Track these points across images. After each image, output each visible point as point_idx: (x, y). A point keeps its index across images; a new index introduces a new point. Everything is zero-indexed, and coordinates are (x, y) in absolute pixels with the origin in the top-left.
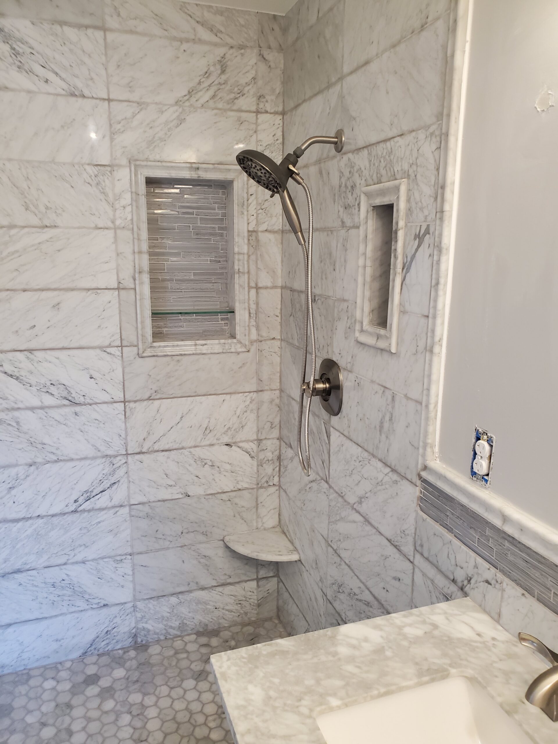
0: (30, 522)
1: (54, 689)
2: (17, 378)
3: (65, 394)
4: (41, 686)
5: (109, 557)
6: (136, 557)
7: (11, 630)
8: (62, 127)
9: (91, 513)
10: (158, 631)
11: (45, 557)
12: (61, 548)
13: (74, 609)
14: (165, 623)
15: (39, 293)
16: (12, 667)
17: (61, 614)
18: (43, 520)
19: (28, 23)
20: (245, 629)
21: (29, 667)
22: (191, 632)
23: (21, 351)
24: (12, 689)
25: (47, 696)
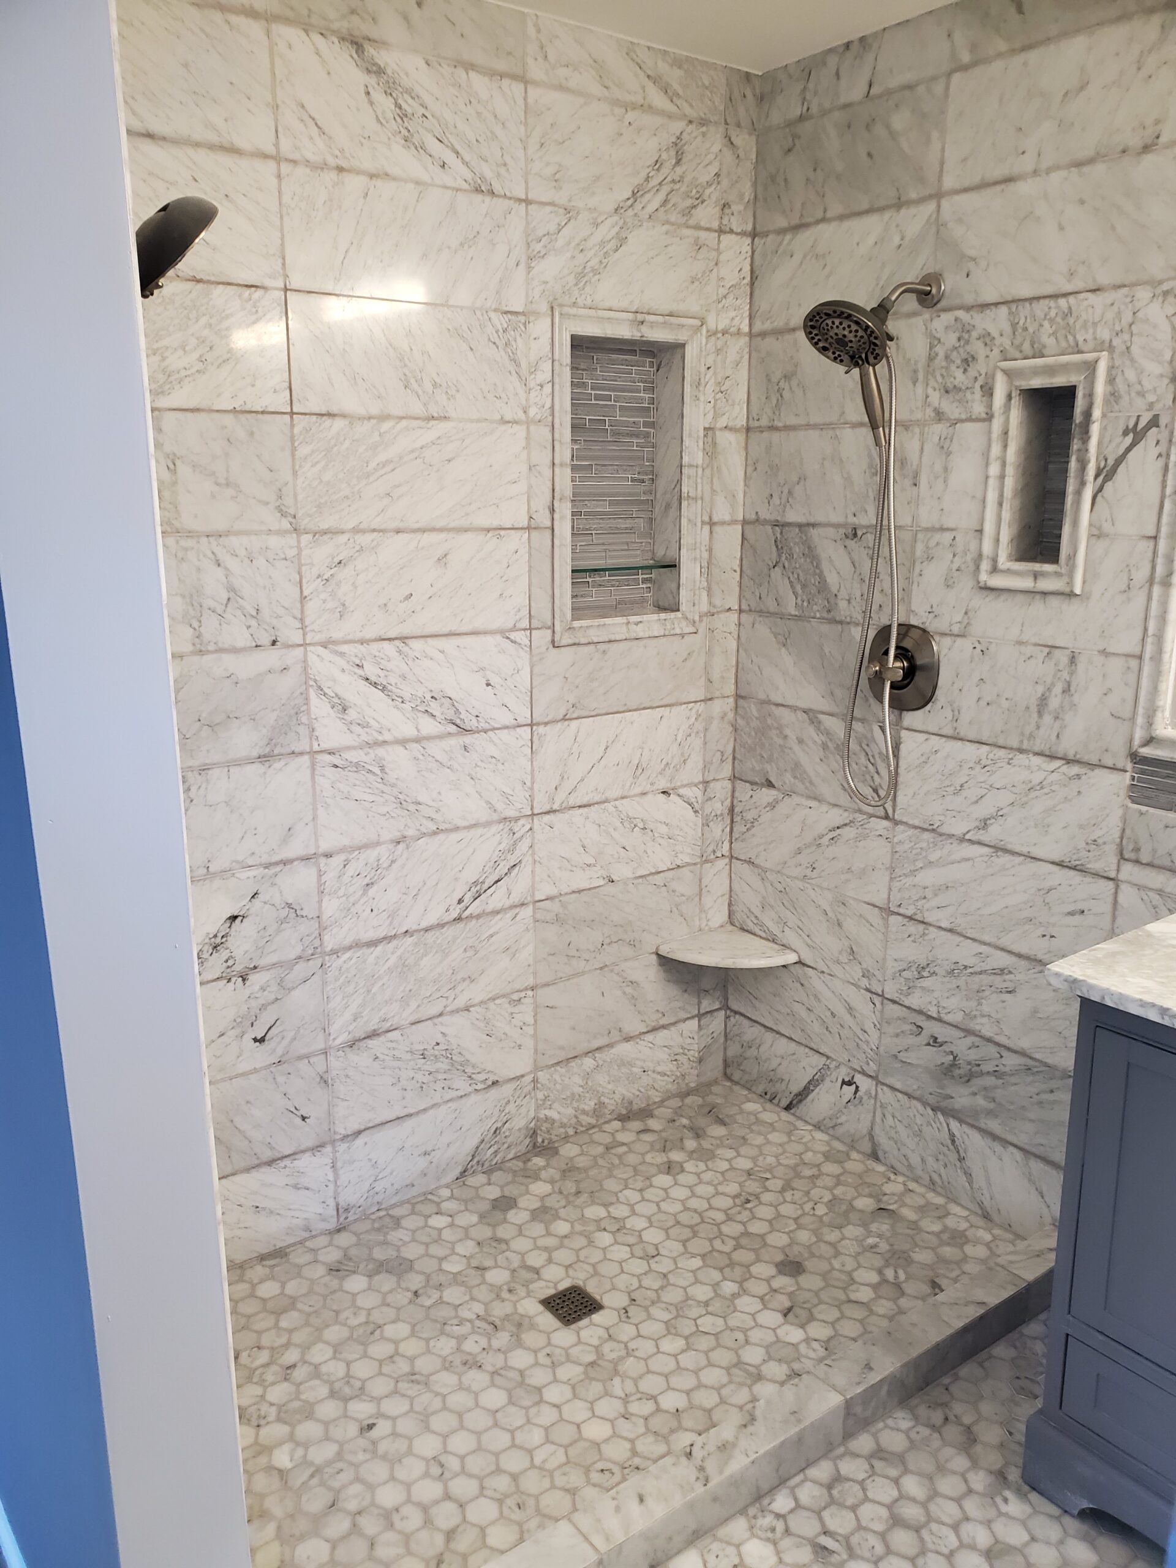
0: (395, 943)
1: (452, 1225)
2: (384, 689)
3: (451, 714)
4: (427, 1226)
5: (504, 996)
6: (540, 992)
7: (360, 1141)
8: (462, 245)
9: (481, 920)
10: (565, 1121)
11: (413, 1005)
12: (435, 988)
13: (449, 1095)
14: (575, 1105)
15: (419, 535)
16: (361, 1208)
17: (433, 1106)
18: (412, 938)
19: (422, 64)
20: (689, 1100)
22: (609, 1117)
23: (389, 639)
24: (382, 1238)
25: (450, 1235)
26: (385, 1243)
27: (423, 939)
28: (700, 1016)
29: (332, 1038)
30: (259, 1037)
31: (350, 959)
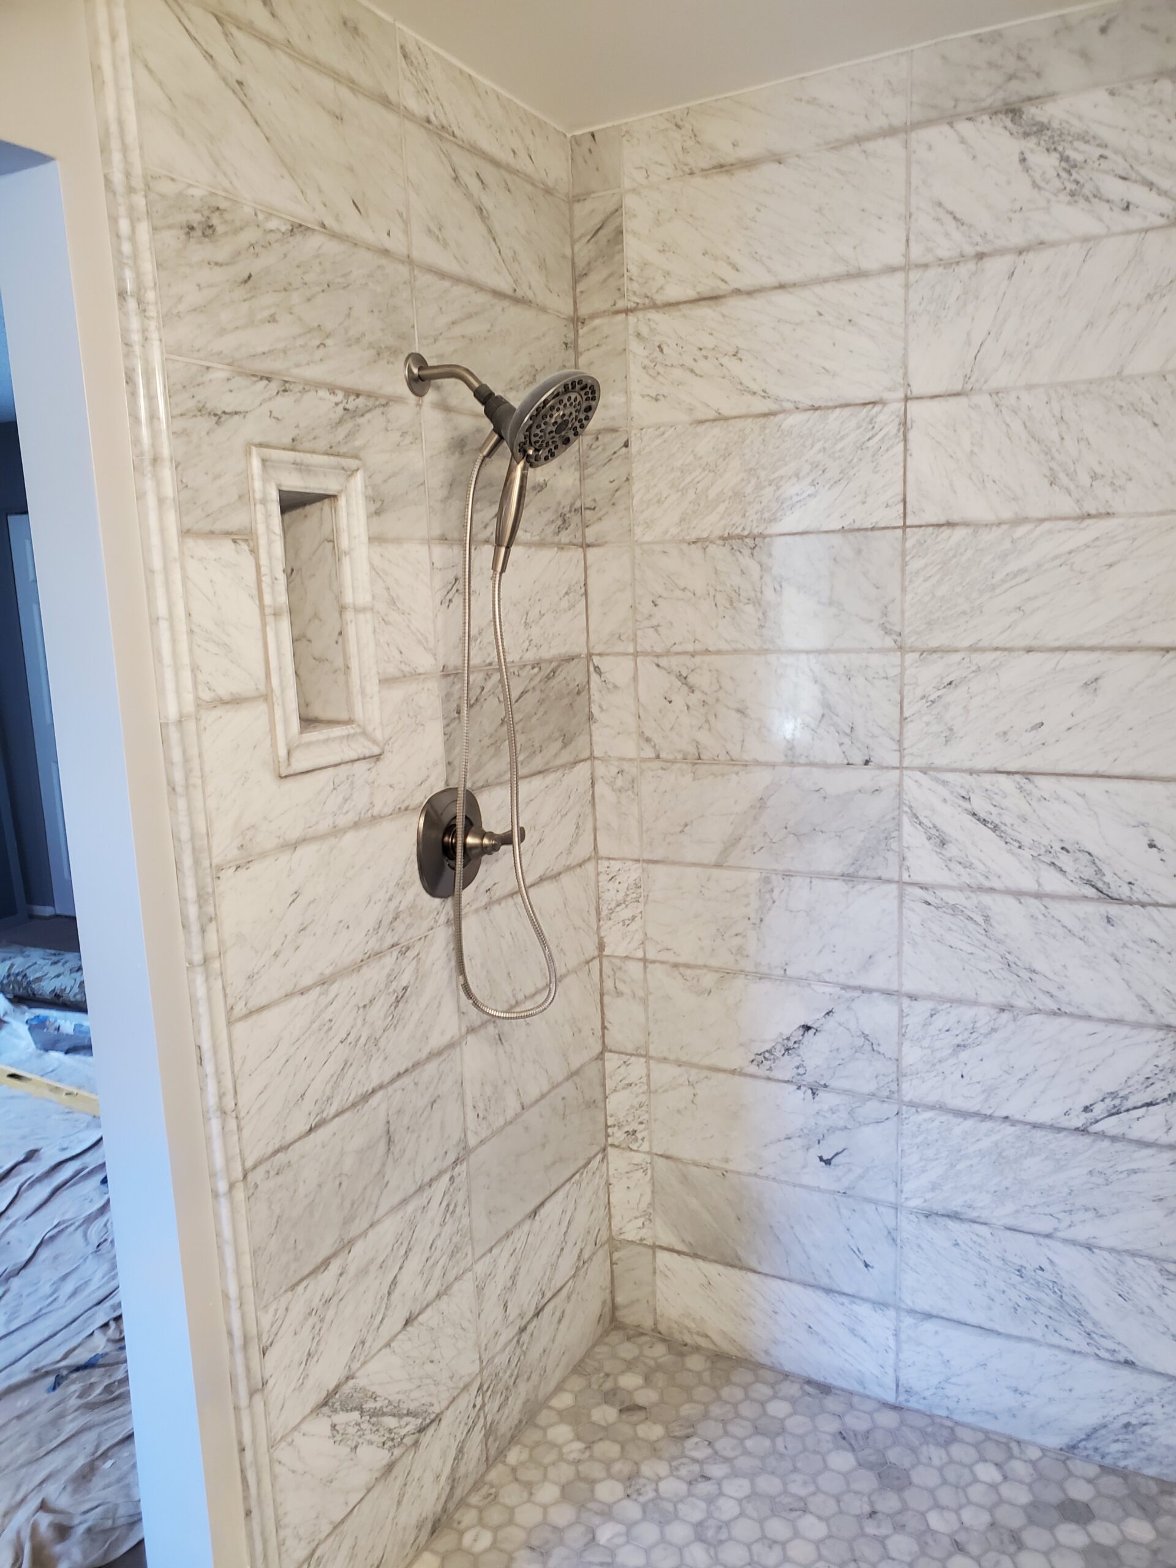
0: (988, 1125)
1: (994, 1486)
2: (995, 828)
3: (1089, 873)
4: (970, 1467)
5: (1150, 1258)
7: (929, 1326)
9: (1119, 1146)
11: (1011, 1206)
12: (1044, 1200)
13: (1056, 1339)
15: (1058, 656)
16: (926, 1402)
17: (1031, 1340)
18: (1013, 1128)
21: (956, 1417)
23: (1008, 773)
24: (917, 1443)
25: (976, 1492)
26: (913, 1450)
27: (1028, 1135)
29: (904, 1196)
30: (825, 1158)
31: (932, 1120)
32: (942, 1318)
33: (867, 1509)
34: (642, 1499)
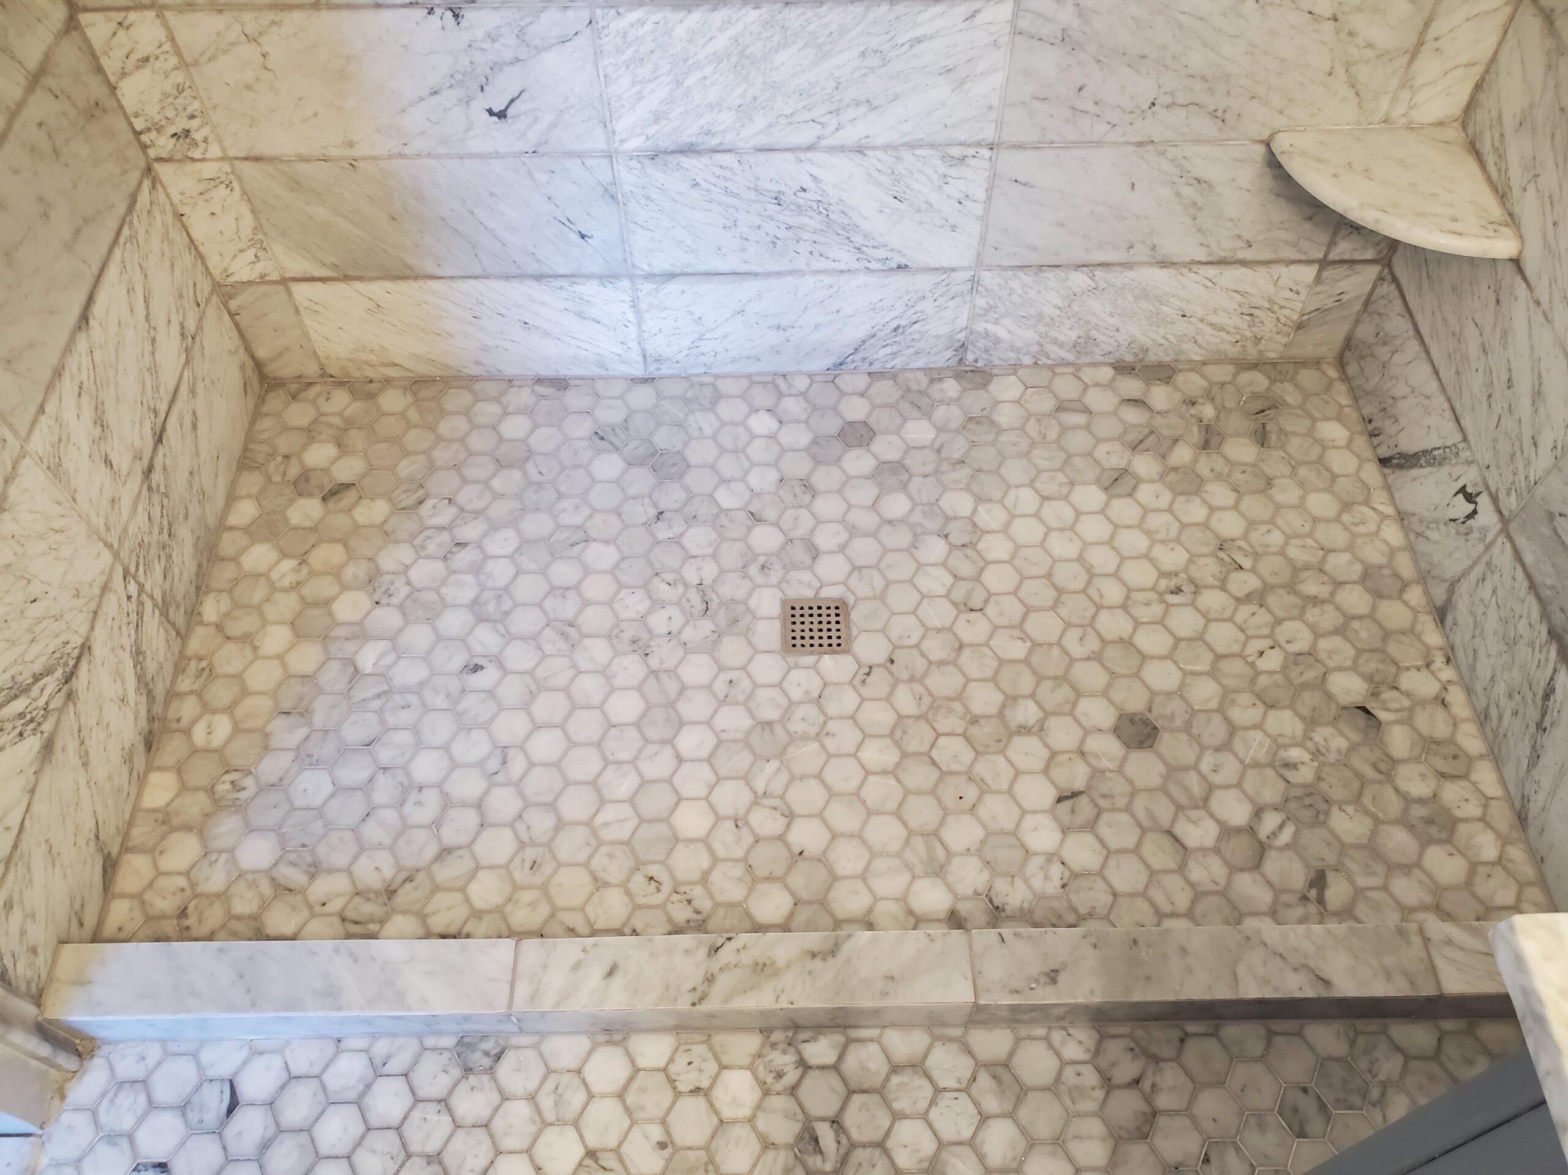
1: (772, 437)
4: (743, 423)
5: (932, 146)
6: (1005, 155)
7: (674, 287)
10: (1019, 344)
11: (760, 122)
12: (803, 104)
13: (823, 264)
14: (1042, 329)
16: (679, 365)
17: (793, 272)
20: (1245, 377)
21: (714, 371)
22: (1102, 359)
24: (682, 416)
25: (758, 451)
26: (680, 425)
27: (779, 17)
28: (1324, 263)
29: (617, 138)
30: (496, 110)
31: (642, 22)
32: (687, 274)
33: (653, 512)
34: (395, 600)
